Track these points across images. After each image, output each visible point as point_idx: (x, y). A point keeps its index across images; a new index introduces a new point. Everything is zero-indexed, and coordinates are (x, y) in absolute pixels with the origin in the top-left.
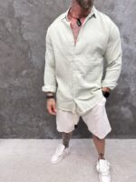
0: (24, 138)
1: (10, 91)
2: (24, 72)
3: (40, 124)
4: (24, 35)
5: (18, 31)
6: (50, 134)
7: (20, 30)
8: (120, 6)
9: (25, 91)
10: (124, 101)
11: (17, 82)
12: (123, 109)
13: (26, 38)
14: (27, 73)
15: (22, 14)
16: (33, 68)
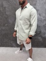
0: (6, 47)
2: (6, 25)
4: (6, 13)
5: (4, 11)
6: (15, 46)
7: (5, 11)
8: (38, 4)
9: (6, 31)
10: (40, 35)
11: (4, 28)
12: (39, 38)
13: (7, 14)
14: (7, 25)
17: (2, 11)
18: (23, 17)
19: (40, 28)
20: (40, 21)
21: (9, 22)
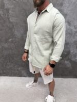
1: (2, 50)
2: (10, 40)
3: (19, 69)
4: (10, 19)
5: (6, 16)
6: (25, 74)
7: (8, 15)
8: (66, 4)
9: (10, 51)
10: (67, 58)
11: (6, 45)
12: (66, 62)
13: (11, 21)
14: (12, 41)
15: (9, 7)
16: (16, 38)
17: (2, 15)
18: (40, 29)
19: (68, 46)
20: (70, 34)
21: (14, 35)
